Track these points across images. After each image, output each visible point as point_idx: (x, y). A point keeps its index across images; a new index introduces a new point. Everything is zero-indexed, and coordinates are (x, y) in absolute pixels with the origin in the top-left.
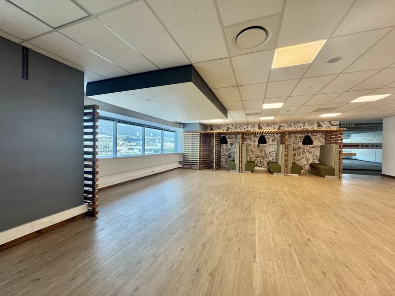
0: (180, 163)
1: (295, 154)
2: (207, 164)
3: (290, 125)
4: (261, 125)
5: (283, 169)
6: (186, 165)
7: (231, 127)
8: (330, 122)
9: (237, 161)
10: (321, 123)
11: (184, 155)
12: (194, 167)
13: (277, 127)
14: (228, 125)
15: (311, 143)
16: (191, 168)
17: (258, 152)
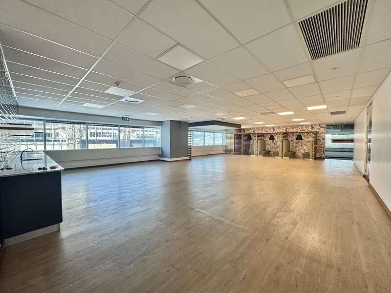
0: (224, 151)
1: (296, 146)
2: (238, 152)
3: (293, 128)
4: (275, 128)
5: (280, 154)
6: (227, 152)
7: (256, 129)
8: (319, 125)
9: (255, 150)
10: (314, 126)
11: (226, 146)
12: (231, 153)
13: (285, 129)
14: (253, 128)
15: (302, 139)
16: (230, 154)
17: (273, 145)
